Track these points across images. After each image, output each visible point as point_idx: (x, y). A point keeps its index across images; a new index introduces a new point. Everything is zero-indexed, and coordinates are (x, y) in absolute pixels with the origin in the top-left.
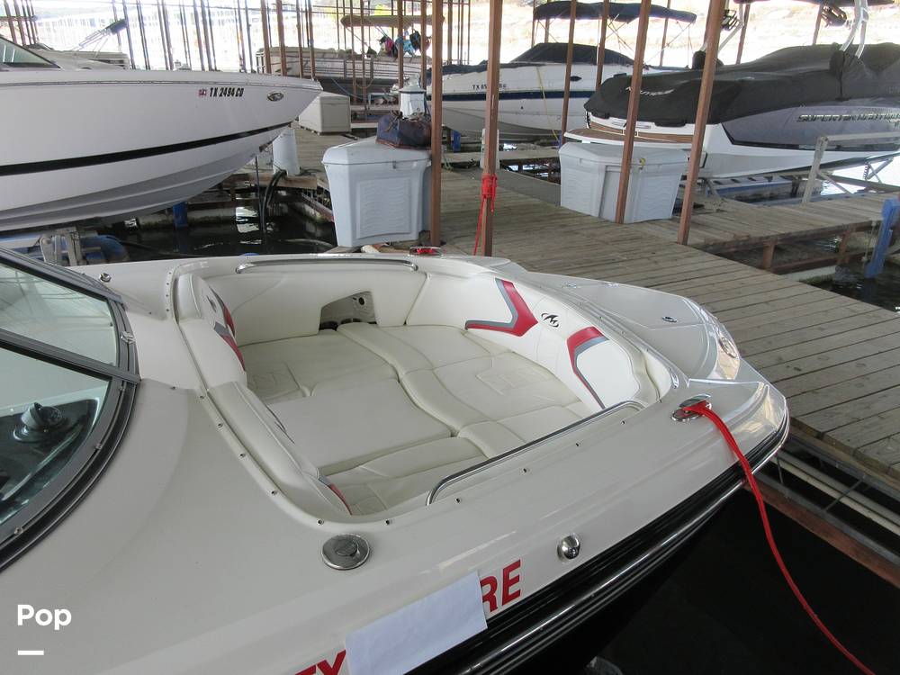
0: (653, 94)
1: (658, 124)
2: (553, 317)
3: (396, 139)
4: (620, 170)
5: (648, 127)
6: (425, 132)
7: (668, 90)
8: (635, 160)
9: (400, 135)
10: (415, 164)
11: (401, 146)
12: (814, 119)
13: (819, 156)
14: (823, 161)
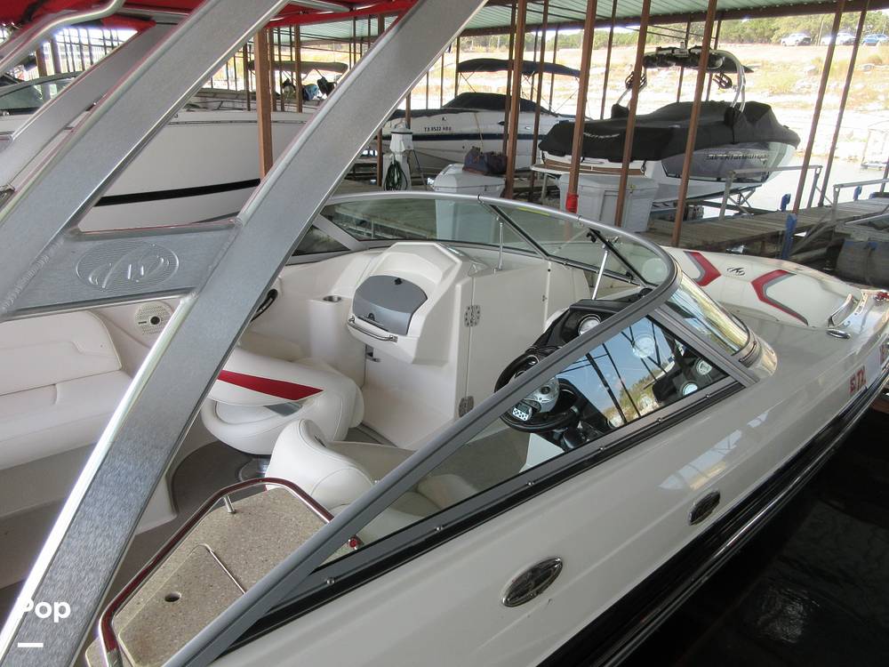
0: (602, 137)
1: (611, 161)
2: (738, 270)
3: (485, 169)
4: (617, 194)
5: (601, 163)
6: (503, 162)
7: (614, 134)
8: (628, 187)
9: (488, 165)
10: (498, 188)
11: (487, 174)
12: (716, 158)
13: (728, 185)
14: (732, 188)
